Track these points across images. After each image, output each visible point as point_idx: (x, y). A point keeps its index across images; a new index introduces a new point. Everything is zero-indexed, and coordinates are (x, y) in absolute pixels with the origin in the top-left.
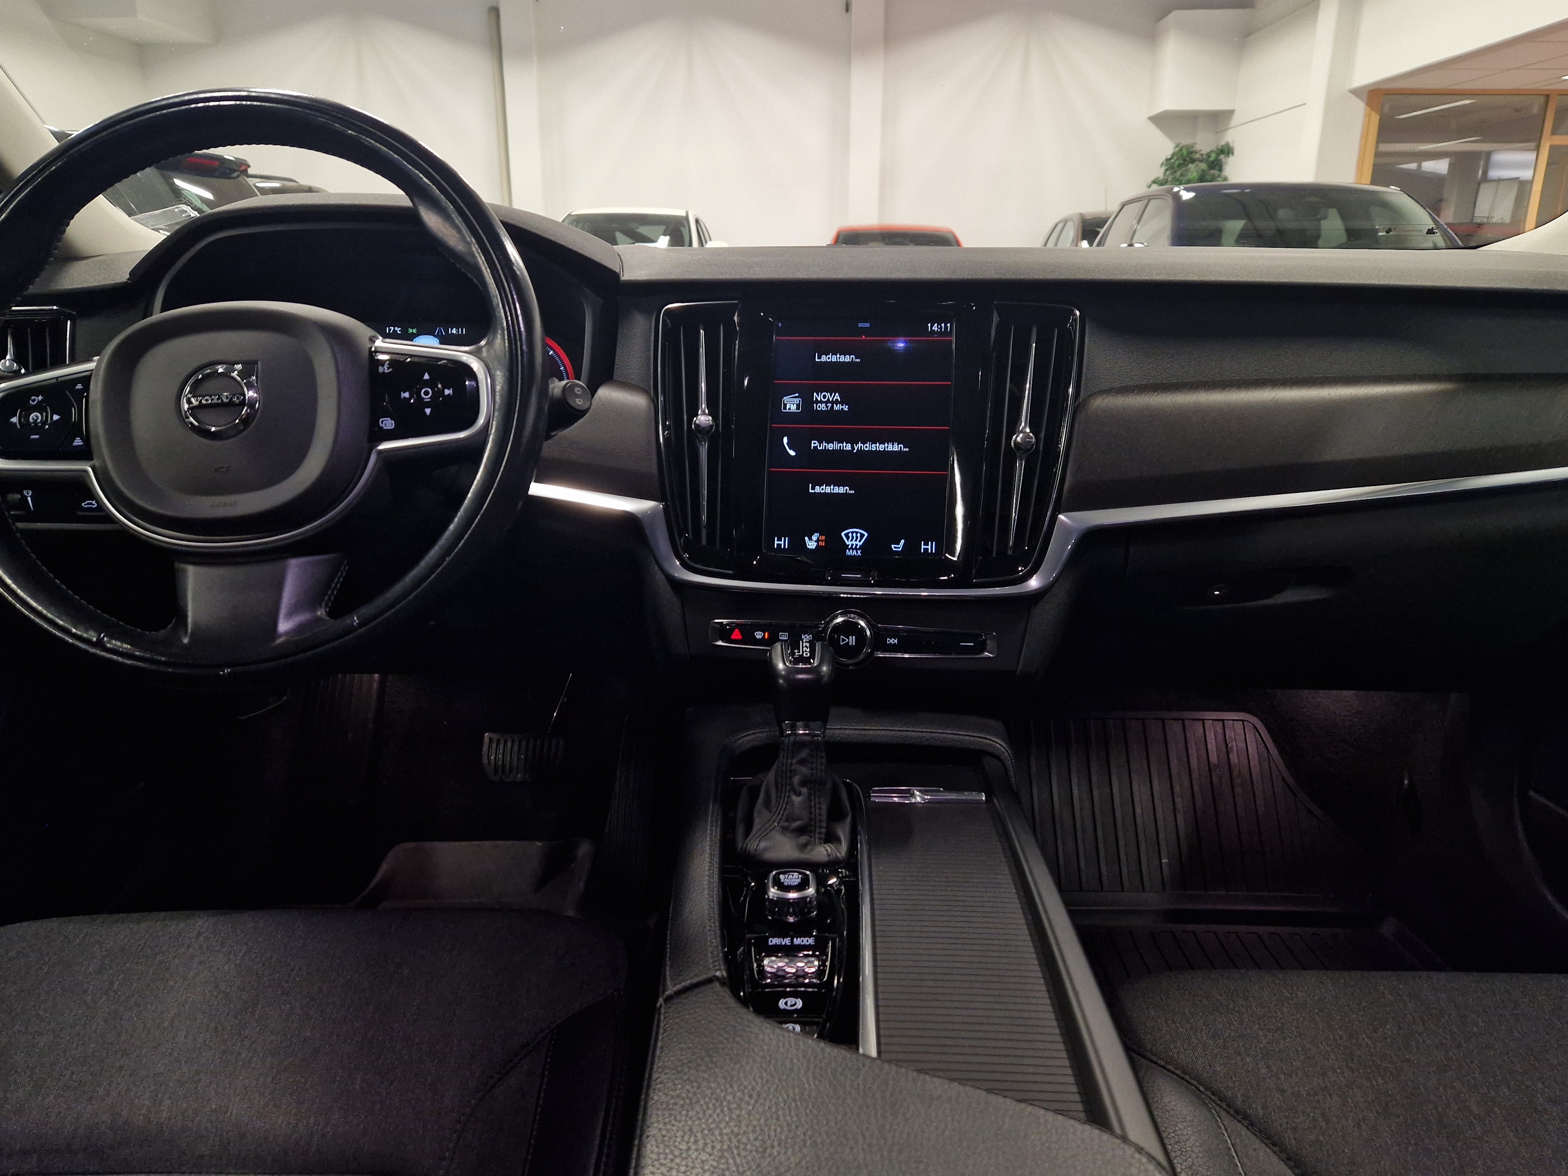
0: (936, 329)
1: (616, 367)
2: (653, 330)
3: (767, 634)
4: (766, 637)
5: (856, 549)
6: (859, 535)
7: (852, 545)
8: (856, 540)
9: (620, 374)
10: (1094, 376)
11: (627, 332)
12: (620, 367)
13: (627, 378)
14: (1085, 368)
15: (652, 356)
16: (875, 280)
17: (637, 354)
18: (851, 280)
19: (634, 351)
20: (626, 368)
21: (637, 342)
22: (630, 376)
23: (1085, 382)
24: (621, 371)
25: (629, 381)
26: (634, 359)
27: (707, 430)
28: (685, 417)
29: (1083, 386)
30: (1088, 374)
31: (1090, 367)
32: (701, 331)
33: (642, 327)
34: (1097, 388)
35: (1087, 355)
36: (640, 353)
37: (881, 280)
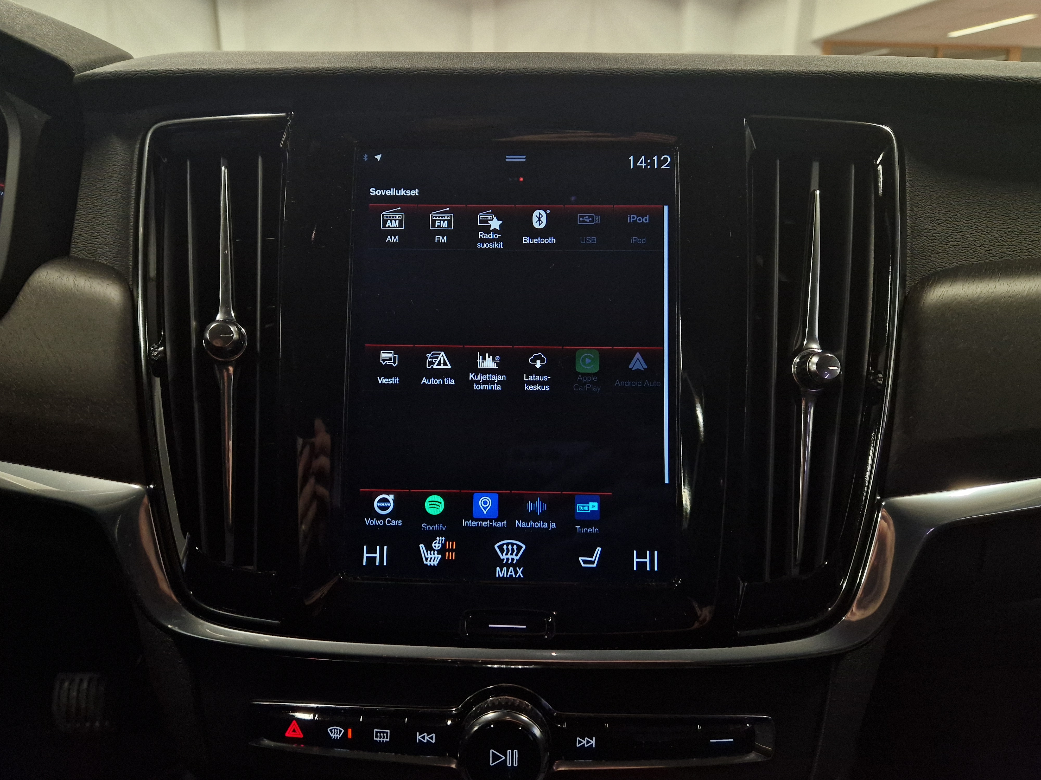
0: (644, 165)
1: (76, 233)
2: (135, 168)
3: (350, 731)
4: (350, 736)
5: (514, 566)
6: (515, 547)
7: (508, 559)
8: (512, 554)
9: (82, 246)
10: (922, 249)
11: (97, 173)
12: (83, 233)
13: (94, 253)
14: (909, 233)
15: (132, 213)
16: (536, 72)
17: (111, 210)
18: (492, 71)
19: (106, 205)
20: (93, 235)
21: (112, 189)
22: (98, 250)
23: (911, 258)
24: (84, 241)
25: (97, 259)
26: (106, 219)
27: (230, 350)
28: (194, 323)
29: (909, 266)
30: (914, 245)
31: (915, 232)
32: (223, 168)
33: (122, 162)
34: (928, 268)
35: (910, 210)
36: (116, 209)
37: (546, 71)
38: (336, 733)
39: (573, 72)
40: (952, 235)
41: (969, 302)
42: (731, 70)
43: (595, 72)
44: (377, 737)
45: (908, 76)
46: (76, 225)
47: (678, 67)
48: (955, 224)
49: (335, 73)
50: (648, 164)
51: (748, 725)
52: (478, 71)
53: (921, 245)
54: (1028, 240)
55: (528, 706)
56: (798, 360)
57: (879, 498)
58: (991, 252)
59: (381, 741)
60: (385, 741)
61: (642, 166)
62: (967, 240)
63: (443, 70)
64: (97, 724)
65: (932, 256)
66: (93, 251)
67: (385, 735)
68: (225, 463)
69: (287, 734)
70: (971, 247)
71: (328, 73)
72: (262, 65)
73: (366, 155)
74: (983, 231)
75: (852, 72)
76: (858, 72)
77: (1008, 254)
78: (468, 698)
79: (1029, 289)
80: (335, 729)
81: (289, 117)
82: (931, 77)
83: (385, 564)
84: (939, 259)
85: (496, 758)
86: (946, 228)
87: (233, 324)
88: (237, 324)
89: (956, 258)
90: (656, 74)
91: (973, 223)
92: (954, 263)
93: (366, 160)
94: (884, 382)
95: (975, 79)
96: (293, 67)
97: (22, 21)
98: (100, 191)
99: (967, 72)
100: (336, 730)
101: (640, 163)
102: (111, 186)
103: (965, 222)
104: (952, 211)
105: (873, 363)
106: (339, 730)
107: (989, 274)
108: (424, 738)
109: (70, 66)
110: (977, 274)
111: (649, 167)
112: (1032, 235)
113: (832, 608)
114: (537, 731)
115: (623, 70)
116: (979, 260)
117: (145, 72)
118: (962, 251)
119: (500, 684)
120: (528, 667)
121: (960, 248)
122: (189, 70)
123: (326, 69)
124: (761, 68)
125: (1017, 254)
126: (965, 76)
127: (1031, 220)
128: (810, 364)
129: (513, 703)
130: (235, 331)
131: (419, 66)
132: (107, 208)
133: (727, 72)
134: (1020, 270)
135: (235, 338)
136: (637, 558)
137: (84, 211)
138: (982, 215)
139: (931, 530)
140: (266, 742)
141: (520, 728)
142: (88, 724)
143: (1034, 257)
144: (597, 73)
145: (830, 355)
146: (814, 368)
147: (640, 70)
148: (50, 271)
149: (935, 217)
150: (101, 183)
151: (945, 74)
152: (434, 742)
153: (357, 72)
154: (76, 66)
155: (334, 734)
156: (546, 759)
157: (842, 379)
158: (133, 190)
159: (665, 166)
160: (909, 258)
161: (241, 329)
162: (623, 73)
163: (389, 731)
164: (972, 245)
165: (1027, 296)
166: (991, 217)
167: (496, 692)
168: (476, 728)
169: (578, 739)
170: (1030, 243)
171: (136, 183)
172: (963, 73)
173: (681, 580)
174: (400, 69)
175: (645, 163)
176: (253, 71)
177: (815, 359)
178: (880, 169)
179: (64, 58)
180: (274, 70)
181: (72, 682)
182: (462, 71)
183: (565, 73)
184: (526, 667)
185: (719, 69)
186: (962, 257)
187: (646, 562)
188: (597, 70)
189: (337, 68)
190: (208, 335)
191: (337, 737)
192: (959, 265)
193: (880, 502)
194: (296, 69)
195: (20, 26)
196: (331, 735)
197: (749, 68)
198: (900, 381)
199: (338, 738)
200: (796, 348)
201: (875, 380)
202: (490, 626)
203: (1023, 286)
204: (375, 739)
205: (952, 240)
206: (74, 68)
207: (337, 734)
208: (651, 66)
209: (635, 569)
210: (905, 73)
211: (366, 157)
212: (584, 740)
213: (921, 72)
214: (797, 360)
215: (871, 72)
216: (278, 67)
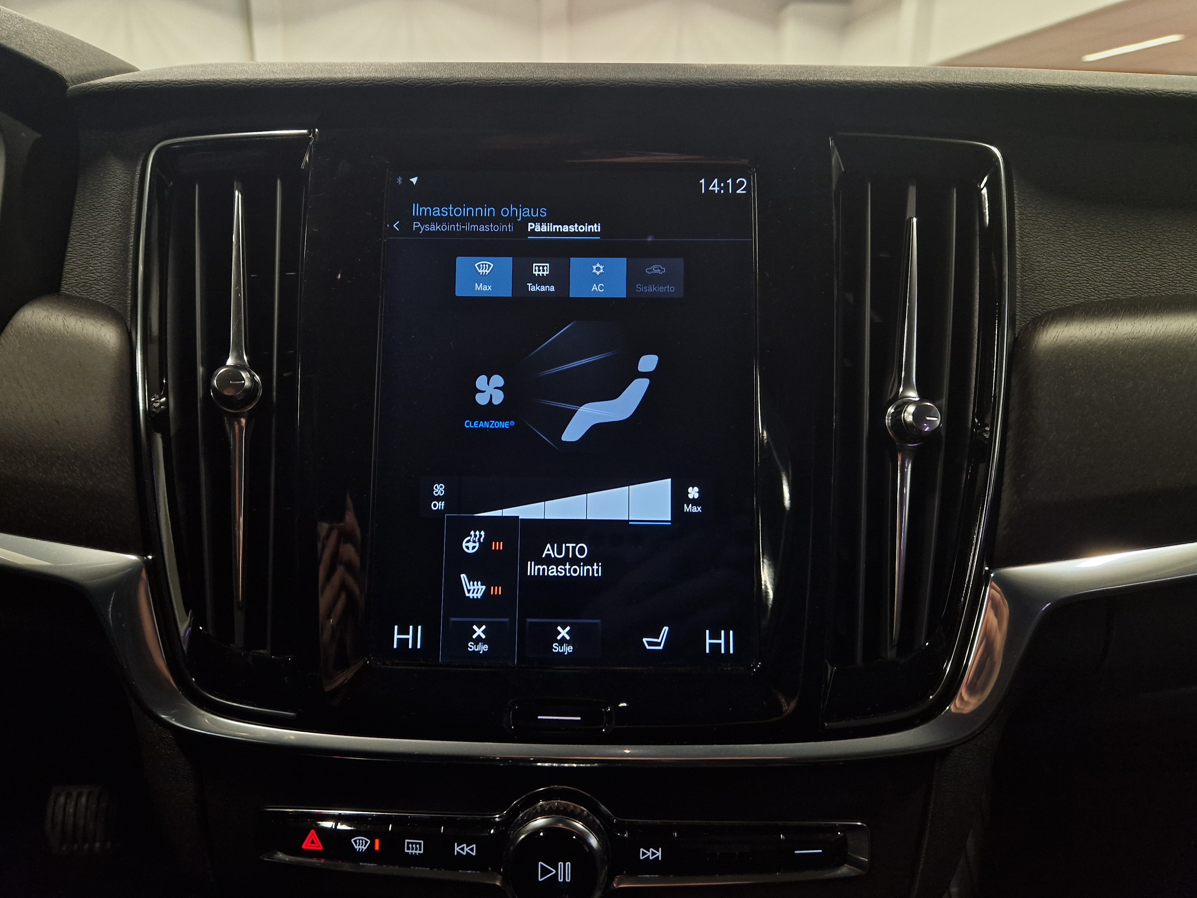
0: (717, 189)
1: (67, 268)
2: (136, 192)
3: (377, 842)
4: (377, 847)
9: (75, 282)
10: (1034, 284)
11: (93, 199)
12: (76, 267)
13: (88, 290)
14: (1018, 266)
15: (132, 244)
16: (593, 82)
17: (108, 240)
18: (543, 82)
19: (102, 235)
20: (87, 270)
21: (109, 217)
22: (92, 286)
23: (1021, 295)
24: (77, 277)
25: (91, 297)
26: (103, 251)
27: (241, 400)
28: (201, 370)
29: (1019, 304)
30: (1025, 280)
31: (1026, 265)
32: (237, 193)
33: (121, 187)
34: (1041, 306)
35: (1020, 240)
36: (113, 240)
37: (604, 82)
38: (360, 844)
39: (635, 83)
40: (1068, 270)
41: (1088, 344)
42: (814, 81)
43: (660, 83)
44: (408, 848)
45: (1015, 88)
46: (68, 258)
47: (754, 77)
48: (1071, 257)
49: (363, 84)
50: (721, 188)
51: (839, 833)
52: (527, 82)
53: (1033, 280)
54: (1155, 275)
55: (583, 811)
56: (893, 411)
57: (987, 568)
58: (1113, 288)
59: (414, 854)
60: (417, 854)
61: (715, 190)
62: (1085, 276)
63: (486, 80)
64: (98, 845)
65: (1045, 292)
66: (87, 288)
67: (418, 846)
68: (235, 530)
69: (304, 846)
70: (1090, 282)
71: (356, 84)
72: (281, 75)
73: (400, 177)
74: (1103, 265)
75: (951, 84)
76: (958, 83)
77: (1133, 291)
78: (515, 802)
79: (1156, 330)
80: (359, 840)
81: (312, 134)
82: (1041, 89)
83: (419, 647)
84: (1054, 296)
85: (545, 872)
86: (1062, 261)
87: (244, 368)
88: (251, 370)
89: (1072, 295)
90: (730, 86)
91: (1093, 256)
92: (1071, 300)
93: (399, 183)
94: (991, 436)
95: (1091, 91)
96: (316, 77)
97: (10, 26)
98: (96, 219)
99: (1082, 83)
100: (361, 841)
101: (712, 187)
102: (109, 214)
103: (1084, 254)
104: (1068, 242)
105: (980, 414)
106: (365, 840)
107: (1111, 312)
108: (462, 849)
109: (63, 77)
110: (1096, 313)
111: (722, 192)
112: (1161, 269)
113: (934, 696)
114: (594, 841)
115: (691, 81)
116: (1100, 298)
117: (147, 83)
118: (1080, 288)
119: (552, 786)
120: (584, 765)
121: (1078, 284)
122: (198, 80)
123: (353, 79)
124: (848, 79)
125: (1143, 290)
126: (1079, 87)
127: (1159, 252)
128: (906, 414)
129: (565, 809)
130: (247, 378)
131: (460, 76)
132: (104, 239)
133: (809, 83)
134: (1146, 308)
135: (247, 386)
136: (710, 639)
137: (78, 242)
138: (1102, 247)
139: (1047, 605)
140: (280, 855)
141: (574, 837)
142: (87, 846)
143: (1163, 294)
144: (662, 84)
145: (929, 404)
146: (910, 418)
147: (711, 81)
148: (36, 310)
149: (1049, 249)
150: (97, 210)
151: (1057, 85)
152: (474, 854)
153: (389, 83)
154: (71, 78)
155: (359, 845)
156: (604, 872)
157: (943, 433)
158: (133, 217)
159: (742, 190)
160: (1019, 295)
161: (254, 376)
162: (691, 84)
163: (422, 842)
164: (1091, 281)
165: (1153, 337)
166: (1113, 248)
167: (546, 796)
168: (523, 837)
169: (642, 850)
170: (1158, 278)
171: (137, 210)
172: (1077, 84)
173: (760, 663)
174: (438, 79)
175: (718, 187)
176: (270, 81)
177: (911, 409)
178: (985, 193)
179: (57, 68)
180: (294, 80)
181: (69, 795)
182: (509, 82)
183: (626, 84)
184: (581, 765)
185: (801, 80)
186: (1080, 293)
187: (720, 644)
188: (662, 81)
189: (366, 78)
190: (215, 381)
191: (362, 849)
192: (1076, 303)
193: (988, 573)
194: (319, 79)
195: (6, 32)
196: (356, 847)
197: (834, 79)
198: (1010, 434)
199: (364, 850)
200: (891, 397)
201: (981, 434)
202: (539, 717)
203: (1149, 325)
204: (406, 851)
205: (1068, 274)
206: (68, 79)
207: (362, 846)
208: (724, 76)
209: (707, 651)
210: (1012, 84)
211: (399, 180)
212: (649, 851)
213: (1029, 83)
214: (891, 410)
215: (972, 83)
216: (299, 77)
